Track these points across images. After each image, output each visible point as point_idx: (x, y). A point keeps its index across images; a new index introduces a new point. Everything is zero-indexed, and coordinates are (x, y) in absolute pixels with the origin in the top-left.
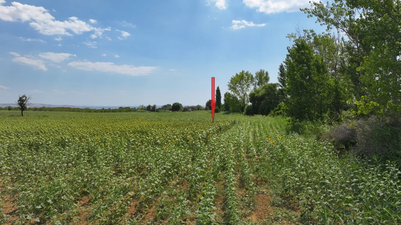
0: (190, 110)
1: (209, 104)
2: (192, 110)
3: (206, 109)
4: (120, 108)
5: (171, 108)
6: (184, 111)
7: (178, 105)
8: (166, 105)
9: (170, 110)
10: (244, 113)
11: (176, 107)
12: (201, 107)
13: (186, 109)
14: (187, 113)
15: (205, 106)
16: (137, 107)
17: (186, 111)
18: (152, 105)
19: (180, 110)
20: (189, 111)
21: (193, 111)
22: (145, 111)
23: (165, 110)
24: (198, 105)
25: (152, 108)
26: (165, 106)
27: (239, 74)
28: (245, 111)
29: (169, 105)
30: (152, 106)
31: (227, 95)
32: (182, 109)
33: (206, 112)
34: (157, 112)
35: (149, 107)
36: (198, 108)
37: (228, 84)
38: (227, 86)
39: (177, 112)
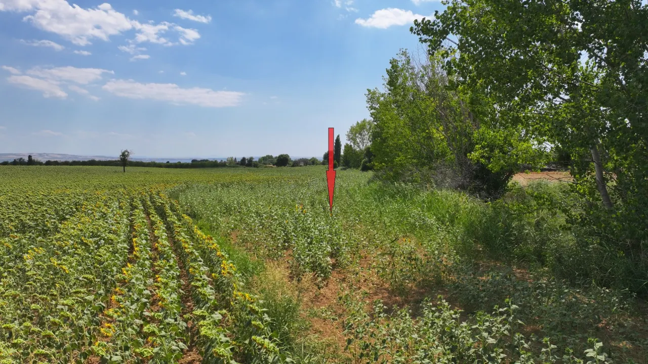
0: (302, 164)
1: (326, 156)
2: (304, 165)
3: (323, 163)
4: (194, 161)
5: (275, 161)
6: (293, 166)
7: (285, 158)
8: (265, 156)
9: (274, 165)
10: (360, 169)
11: (283, 161)
12: (317, 160)
13: (296, 164)
14: (296, 168)
15: (323, 159)
16: (219, 159)
17: (295, 166)
18: (247, 156)
19: (288, 165)
20: (301, 166)
21: (306, 165)
22: (239, 166)
23: (265, 164)
24: (313, 158)
25: (248, 161)
26: (264, 159)
27: (360, 122)
28: (361, 167)
29: (269, 157)
30: (248, 159)
31: (347, 146)
32: (290, 163)
33: (322, 167)
34: (254, 167)
35: (244, 159)
36: (313, 162)
37: (347, 134)
38: (346, 136)
39: (284, 168)
